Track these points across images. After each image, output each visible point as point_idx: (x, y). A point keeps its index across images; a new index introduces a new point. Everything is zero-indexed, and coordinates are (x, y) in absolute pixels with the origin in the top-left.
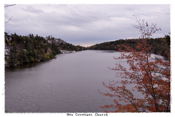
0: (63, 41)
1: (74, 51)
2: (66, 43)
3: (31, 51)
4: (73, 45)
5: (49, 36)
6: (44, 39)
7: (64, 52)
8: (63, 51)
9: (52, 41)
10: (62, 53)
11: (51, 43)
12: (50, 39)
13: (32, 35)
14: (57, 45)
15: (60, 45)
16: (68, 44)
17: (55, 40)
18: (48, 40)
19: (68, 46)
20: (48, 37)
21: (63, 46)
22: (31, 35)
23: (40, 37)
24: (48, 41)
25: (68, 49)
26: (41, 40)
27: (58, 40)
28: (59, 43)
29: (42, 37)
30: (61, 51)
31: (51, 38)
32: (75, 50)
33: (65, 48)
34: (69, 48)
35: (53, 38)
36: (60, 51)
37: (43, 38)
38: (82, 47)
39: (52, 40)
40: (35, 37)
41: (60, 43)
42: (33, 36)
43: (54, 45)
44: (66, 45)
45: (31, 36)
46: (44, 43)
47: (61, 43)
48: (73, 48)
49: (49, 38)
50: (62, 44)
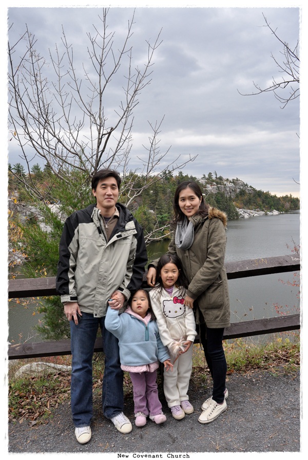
0: (247, 185)
1: (276, 212)
2: (254, 190)
3: (166, 215)
4: (272, 194)
5: (210, 173)
7: (246, 216)
8: (245, 210)
9: (218, 187)
10: (243, 217)
11: (215, 192)
12: (213, 181)
13: (170, 172)
14: (230, 197)
15: (237, 196)
16: (260, 194)
17: (225, 182)
18: (207, 183)
19: (258, 199)
20: (207, 176)
21: (246, 197)
22: (167, 172)
23: (187, 176)
24: (208, 186)
25: (258, 207)
27: (233, 182)
28: (235, 191)
29: (192, 177)
30: (241, 211)
31: (214, 177)
32: (278, 210)
33: (250, 204)
34: (261, 203)
35: (221, 178)
36: (237, 214)
37: (195, 178)
38: (297, 198)
39: (217, 183)
40: (176, 177)
41: (238, 190)
42: (171, 176)
43: (222, 195)
44: (254, 195)
45: (166, 176)
47: (240, 192)
48: (272, 203)
49: (209, 180)
50: (243, 193)
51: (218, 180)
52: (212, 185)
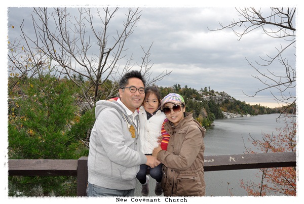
0: (230, 96)
1: (249, 115)
2: (235, 100)
4: (247, 103)
5: (206, 88)
6: (197, 92)
7: (229, 117)
8: (228, 113)
9: (211, 97)
10: (227, 118)
11: (208, 100)
12: (207, 93)
13: (179, 85)
14: (218, 104)
15: (223, 104)
16: (238, 103)
17: (215, 94)
18: (203, 94)
19: (238, 106)
20: (203, 89)
21: (229, 104)
22: (177, 86)
23: (190, 89)
24: (204, 96)
25: (237, 111)
26: (191, 94)
27: (221, 94)
28: (222, 100)
29: (193, 89)
30: (225, 114)
31: (208, 90)
32: (250, 114)
33: (232, 109)
34: (239, 109)
35: (213, 91)
36: (222, 115)
37: (196, 90)
38: (264, 107)
39: (210, 94)
40: (183, 89)
41: (224, 99)
42: (180, 88)
43: (213, 102)
44: (235, 104)
45: (176, 88)
46: (197, 99)
47: (225, 101)
48: (247, 109)
49: (205, 92)
50: (227, 101)
51: (211, 92)
52: (206, 95)
